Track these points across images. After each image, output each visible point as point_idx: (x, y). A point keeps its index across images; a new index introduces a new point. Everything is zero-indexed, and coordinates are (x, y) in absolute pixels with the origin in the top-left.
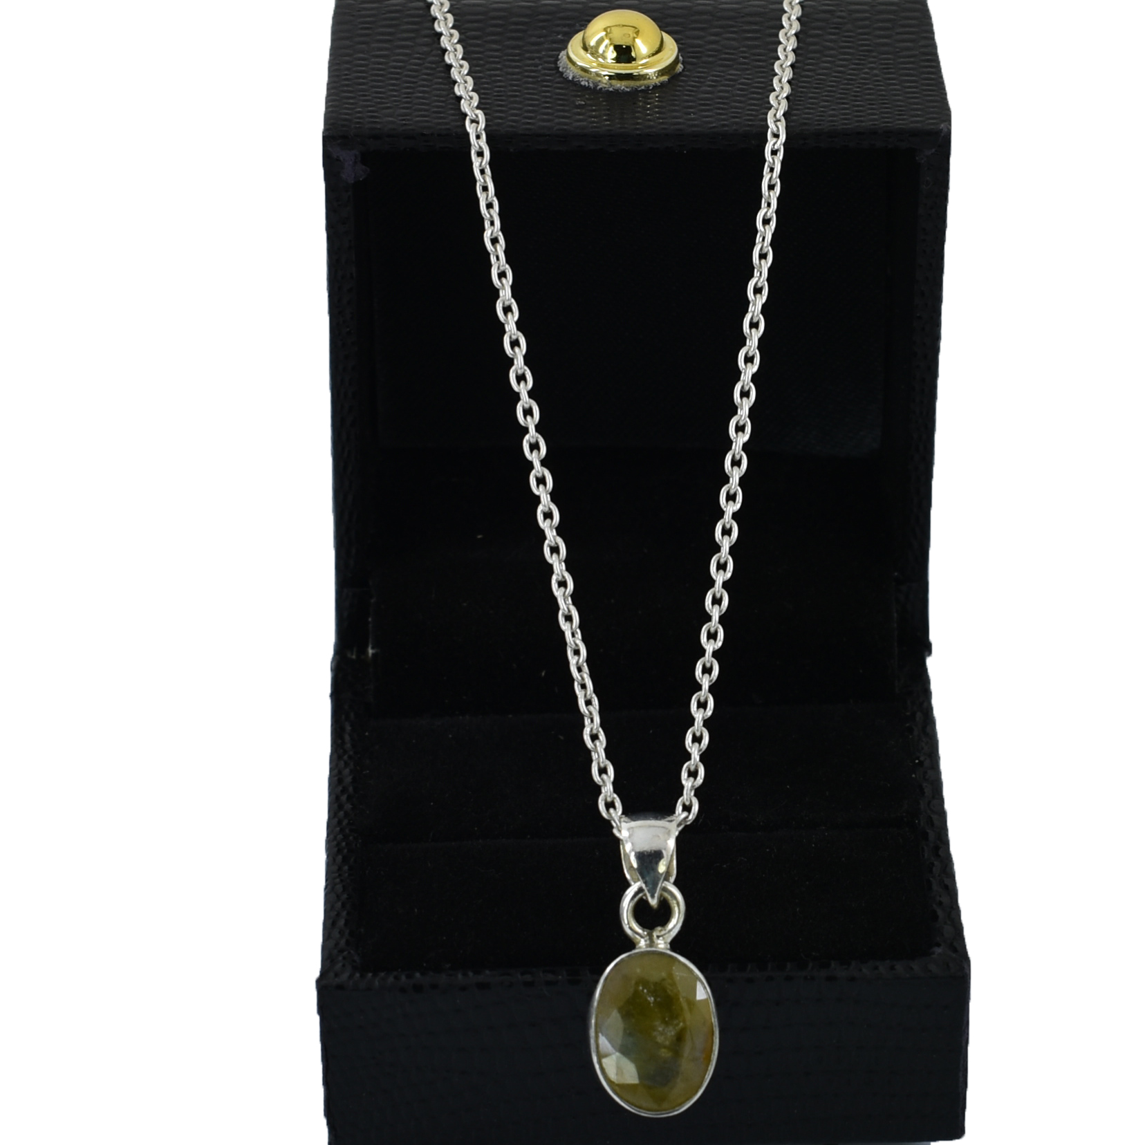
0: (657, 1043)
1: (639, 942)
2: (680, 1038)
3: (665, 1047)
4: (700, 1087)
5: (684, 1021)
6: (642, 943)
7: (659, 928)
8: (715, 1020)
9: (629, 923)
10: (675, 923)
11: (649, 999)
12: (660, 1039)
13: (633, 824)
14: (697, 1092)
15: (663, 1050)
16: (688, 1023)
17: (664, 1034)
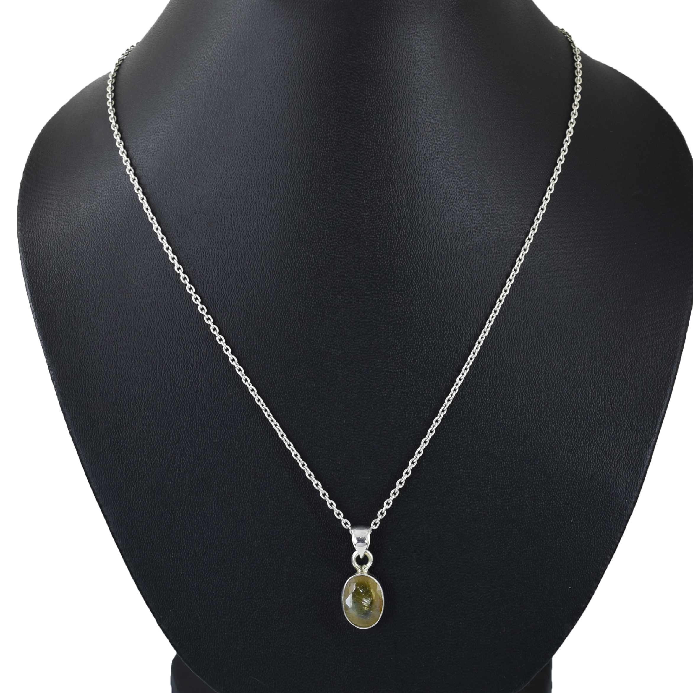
0: (364, 605)
1: (358, 570)
2: (371, 603)
3: (366, 607)
4: (378, 619)
5: (373, 598)
7: (365, 565)
8: (383, 597)
9: (355, 565)
10: (369, 564)
11: (361, 591)
12: (365, 604)
13: (354, 530)
14: (377, 621)
15: (366, 608)
17: (366, 602)
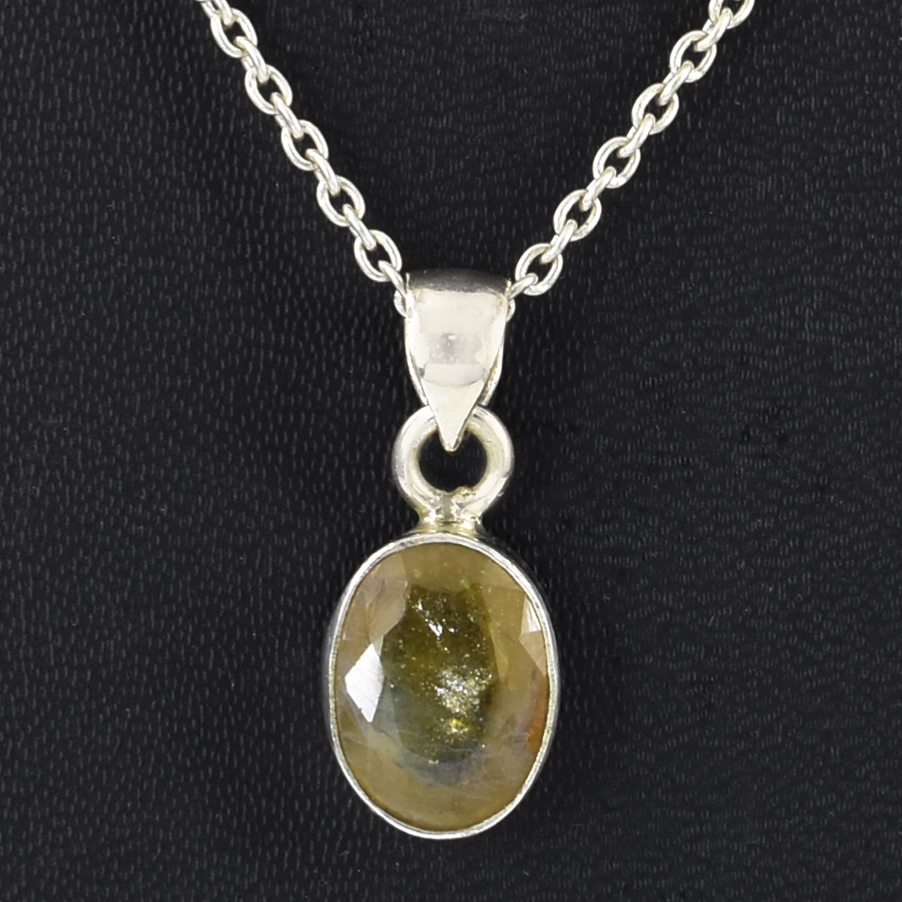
0: (445, 708)
1: (427, 513)
2: (488, 698)
3: (458, 716)
4: (518, 790)
6: (431, 519)
7: (465, 491)
8: (552, 673)
9: (412, 482)
10: (492, 486)
11: (433, 628)
12: (451, 703)
15: (454, 722)
16: (502, 675)
17: (457, 691)
